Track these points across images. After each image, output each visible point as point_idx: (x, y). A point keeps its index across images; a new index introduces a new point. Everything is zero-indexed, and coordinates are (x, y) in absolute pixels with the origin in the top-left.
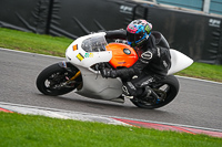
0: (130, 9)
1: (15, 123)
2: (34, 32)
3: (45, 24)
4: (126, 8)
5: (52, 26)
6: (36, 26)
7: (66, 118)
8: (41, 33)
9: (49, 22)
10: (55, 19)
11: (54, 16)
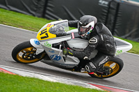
0: (107, 3)
1: (17, 83)
2: (34, 15)
3: (42, 10)
4: (104, 2)
5: (47, 12)
6: (35, 11)
7: (55, 81)
8: (39, 17)
9: (45, 9)
10: (50, 7)
11: (49, 4)
